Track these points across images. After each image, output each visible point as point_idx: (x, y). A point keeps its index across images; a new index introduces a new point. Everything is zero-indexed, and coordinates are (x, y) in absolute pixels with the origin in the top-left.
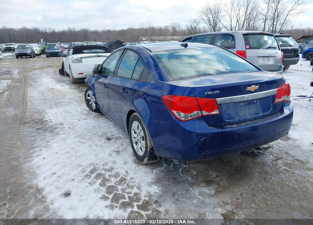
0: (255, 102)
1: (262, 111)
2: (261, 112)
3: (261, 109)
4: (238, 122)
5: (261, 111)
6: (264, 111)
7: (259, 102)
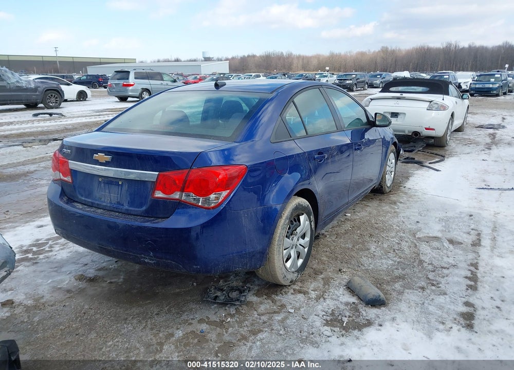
0: (120, 183)
1: (129, 203)
2: (127, 204)
3: (129, 199)
4: (90, 204)
5: (127, 202)
6: (131, 203)
7: (127, 186)
